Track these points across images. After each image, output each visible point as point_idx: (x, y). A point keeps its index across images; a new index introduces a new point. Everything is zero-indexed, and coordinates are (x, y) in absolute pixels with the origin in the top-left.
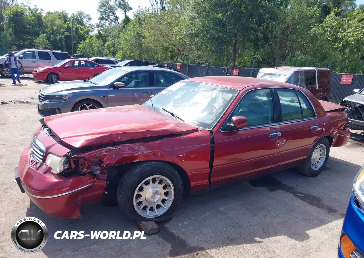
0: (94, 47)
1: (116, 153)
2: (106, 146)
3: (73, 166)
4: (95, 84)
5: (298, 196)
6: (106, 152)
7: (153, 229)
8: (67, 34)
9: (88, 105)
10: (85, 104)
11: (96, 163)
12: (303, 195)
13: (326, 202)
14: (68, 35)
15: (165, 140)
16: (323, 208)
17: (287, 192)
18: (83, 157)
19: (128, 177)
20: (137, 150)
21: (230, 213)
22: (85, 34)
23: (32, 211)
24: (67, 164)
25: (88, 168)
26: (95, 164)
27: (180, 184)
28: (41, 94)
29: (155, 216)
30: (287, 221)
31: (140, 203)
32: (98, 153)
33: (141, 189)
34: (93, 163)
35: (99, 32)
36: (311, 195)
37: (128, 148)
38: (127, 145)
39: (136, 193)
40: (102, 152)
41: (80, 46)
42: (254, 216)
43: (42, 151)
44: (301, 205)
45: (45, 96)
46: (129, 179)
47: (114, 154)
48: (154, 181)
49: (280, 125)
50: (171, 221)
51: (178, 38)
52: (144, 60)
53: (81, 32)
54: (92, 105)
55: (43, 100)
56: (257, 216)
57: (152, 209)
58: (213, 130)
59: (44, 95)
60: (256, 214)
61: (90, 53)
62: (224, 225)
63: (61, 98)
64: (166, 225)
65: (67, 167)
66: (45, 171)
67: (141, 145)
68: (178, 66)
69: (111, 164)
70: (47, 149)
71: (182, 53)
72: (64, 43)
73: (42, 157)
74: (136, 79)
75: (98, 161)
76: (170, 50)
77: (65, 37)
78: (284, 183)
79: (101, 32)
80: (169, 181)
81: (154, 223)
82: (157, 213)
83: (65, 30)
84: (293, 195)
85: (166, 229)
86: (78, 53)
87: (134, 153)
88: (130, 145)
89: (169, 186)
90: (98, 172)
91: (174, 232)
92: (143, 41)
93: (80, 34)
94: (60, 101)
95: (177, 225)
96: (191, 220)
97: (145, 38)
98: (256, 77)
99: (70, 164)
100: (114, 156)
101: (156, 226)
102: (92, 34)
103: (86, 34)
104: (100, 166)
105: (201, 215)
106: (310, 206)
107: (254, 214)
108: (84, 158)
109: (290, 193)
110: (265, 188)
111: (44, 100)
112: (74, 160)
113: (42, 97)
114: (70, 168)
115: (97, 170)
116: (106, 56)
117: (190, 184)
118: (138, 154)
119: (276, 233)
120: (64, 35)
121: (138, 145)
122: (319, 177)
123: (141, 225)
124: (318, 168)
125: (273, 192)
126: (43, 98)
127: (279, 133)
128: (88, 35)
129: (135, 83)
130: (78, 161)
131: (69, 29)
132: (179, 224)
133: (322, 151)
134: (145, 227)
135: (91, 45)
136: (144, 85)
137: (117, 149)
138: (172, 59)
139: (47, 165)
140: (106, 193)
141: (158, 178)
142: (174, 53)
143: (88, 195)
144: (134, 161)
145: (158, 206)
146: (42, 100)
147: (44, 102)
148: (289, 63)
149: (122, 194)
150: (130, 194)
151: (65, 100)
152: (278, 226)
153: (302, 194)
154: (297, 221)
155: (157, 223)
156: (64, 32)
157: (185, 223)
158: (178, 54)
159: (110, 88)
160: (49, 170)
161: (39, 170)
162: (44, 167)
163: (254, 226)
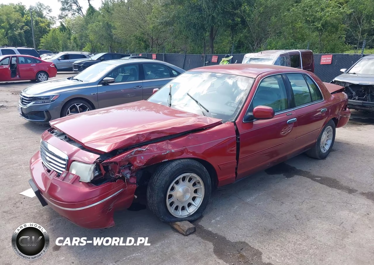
0: (59, 41)
1: (145, 154)
2: (134, 148)
3: (104, 172)
4: (82, 81)
5: (316, 179)
6: (135, 154)
7: (189, 229)
8: (27, 28)
9: (77, 105)
10: (75, 104)
11: (126, 167)
12: (320, 179)
13: (344, 182)
14: (27, 30)
15: (190, 137)
16: (343, 190)
17: (304, 176)
18: (113, 162)
19: (159, 178)
20: (166, 149)
21: (258, 204)
22: (46, 27)
23: (54, 225)
24: (97, 170)
25: (119, 173)
26: (124, 168)
27: (209, 180)
28: (24, 96)
29: (187, 215)
30: (314, 206)
31: (171, 204)
32: (128, 155)
33: (173, 189)
34: (123, 167)
35: (62, 25)
36: (328, 178)
37: (156, 148)
38: (155, 145)
39: (168, 194)
40: (131, 154)
41: (42, 40)
42: (282, 205)
43: (64, 160)
44: (321, 188)
45: (29, 98)
46: (159, 179)
47: (143, 156)
48: (184, 179)
49: (294, 110)
50: (203, 219)
51: (151, 26)
52: (116, 52)
53: (42, 25)
54: (82, 104)
55: (27, 103)
56: (285, 204)
57: (183, 208)
58: (236, 121)
59: (27, 97)
60: (283, 202)
61: (54, 48)
62: (256, 217)
63: (48, 99)
64: (200, 223)
65: (97, 174)
66: (73, 181)
67: (167, 143)
68: (153, 56)
69: (141, 166)
70: (70, 156)
71: (156, 43)
72: (24, 39)
73: (64, 166)
74: (122, 73)
75: (127, 165)
76: (144, 40)
77: (24, 32)
78: (298, 169)
79: (63, 23)
80: (199, 178)
81: (188, 222)
82: (189, 212)
83: (23, 24)
84: (310, 179)
85: (201, 227)
86: (41, 48)
87: (162, 153)
88: (158, 144)
89: (199, 183)
90: (128, 176)
91: (210, 229)
92: (113, 31)
93: (41, 27)
94: (47, 103)
95: (210, 222)
96: (222, 215)
97: (115, 29)
98: (241, 63)
99: (100, 170)
100: (143, 158)
101: (191, 226)
102: (53, 26)
103: (48, 27)
104: (130, 169)
105: (230, 209)
106: (331, 189)
107: (281, 203)
108: (115, 162)
109: (307, 177)
110: (282, 175)
111: (29, 103)
112: (105, 165)
113: (25, 100)
114: (100, 174)
115: (127, 173)
116: (73, 50)
117: (218, 178)
118: (166, 153)
119: (308, 219)
120: (24, 30)
121: (165, 144)
122: (328, 159)
123: (175, 226)
124: (326, 150)
125: (291, 178)
126: (27, 100)
127: (295, 119)
128: (50, 28)
129: (122, 77)
130: (108, 166)
131: (28, 23)
132: (212, 221)
133: (329, 133)
134: (182, 228)
135: (55, 39)
136: (134, 78)
137: (145, 149)
138: (146, 49)
139: (74, 175)
140: (136, 197)
141: (187, 176)
142: (147, 43)
143: (121, 201)
144: (162, 161)
145: (190, 205)
146: (25, 102)
147: (29, 105)
148: (269, 47)
149: (155, 196)
150: (163, 195)
151: (52, 101)
152: (308, 212)
153: (318, 177)
154: (324, 204)
155: (191, 222)
156: (23, 26)
157: (218, 219)
158: (152, 43)
159: (99, 84)
160: (77, 179)
161: (66, 180)
162: (71, 177)
163: (285, 214)
